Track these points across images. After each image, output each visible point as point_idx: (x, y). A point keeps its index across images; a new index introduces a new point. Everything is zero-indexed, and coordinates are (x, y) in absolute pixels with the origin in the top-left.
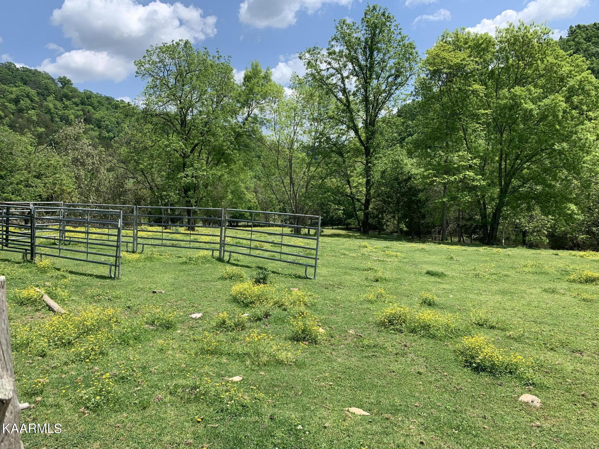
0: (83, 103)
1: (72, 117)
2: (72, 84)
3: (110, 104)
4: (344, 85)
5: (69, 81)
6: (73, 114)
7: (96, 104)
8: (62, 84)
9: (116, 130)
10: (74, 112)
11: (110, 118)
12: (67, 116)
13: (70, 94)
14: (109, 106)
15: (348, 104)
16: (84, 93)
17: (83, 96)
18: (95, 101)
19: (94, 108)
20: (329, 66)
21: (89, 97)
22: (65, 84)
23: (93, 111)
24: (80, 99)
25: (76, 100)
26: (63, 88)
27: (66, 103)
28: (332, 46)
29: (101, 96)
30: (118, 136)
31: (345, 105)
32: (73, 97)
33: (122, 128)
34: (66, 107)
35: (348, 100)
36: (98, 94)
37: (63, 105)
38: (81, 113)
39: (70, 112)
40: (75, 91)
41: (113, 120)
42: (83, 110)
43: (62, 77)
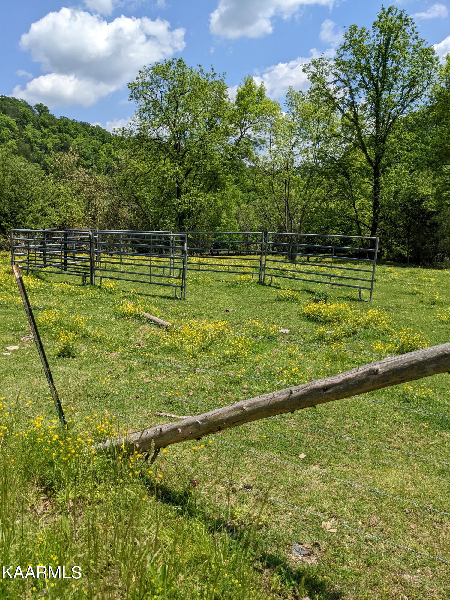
0: (60, 131)
1: (51, 145)
2: (48, 111)
3: (86, 130)
4: (353, 99)
5: (46, 108)
6: (52, 142)
7: (73, 131)
8: (39, 111)
9: (93, 157)
10: (52, 140)
11: (87, 145)
12: (46, 145)
13: (48, 121)
14: (85, 132)
15: (356, 119)
16: (61, 119)
17: (60, 123)
18: (71, 128)
19: (70, 135)
20: (337, 79)
21: (66, 124)
22: (42, 111)
23: (70, 138)
24: (57, 126)
25: (54, 127)
26: (40, 115)
27: (44, 131)
28: (341, 56)
29: (77, 123)
30: (95, 163)
31: (352, 121)
32: (50, 124)
33: (99, 155)
34: (44, 135)
35: (356, 115)
36: (74, 120)
37: (42, 134)
38: (58, 141)
39: (49, 140)
40: (52, 119)
41: (91, 147)
42: (60, 138)
43: (39, 104)
